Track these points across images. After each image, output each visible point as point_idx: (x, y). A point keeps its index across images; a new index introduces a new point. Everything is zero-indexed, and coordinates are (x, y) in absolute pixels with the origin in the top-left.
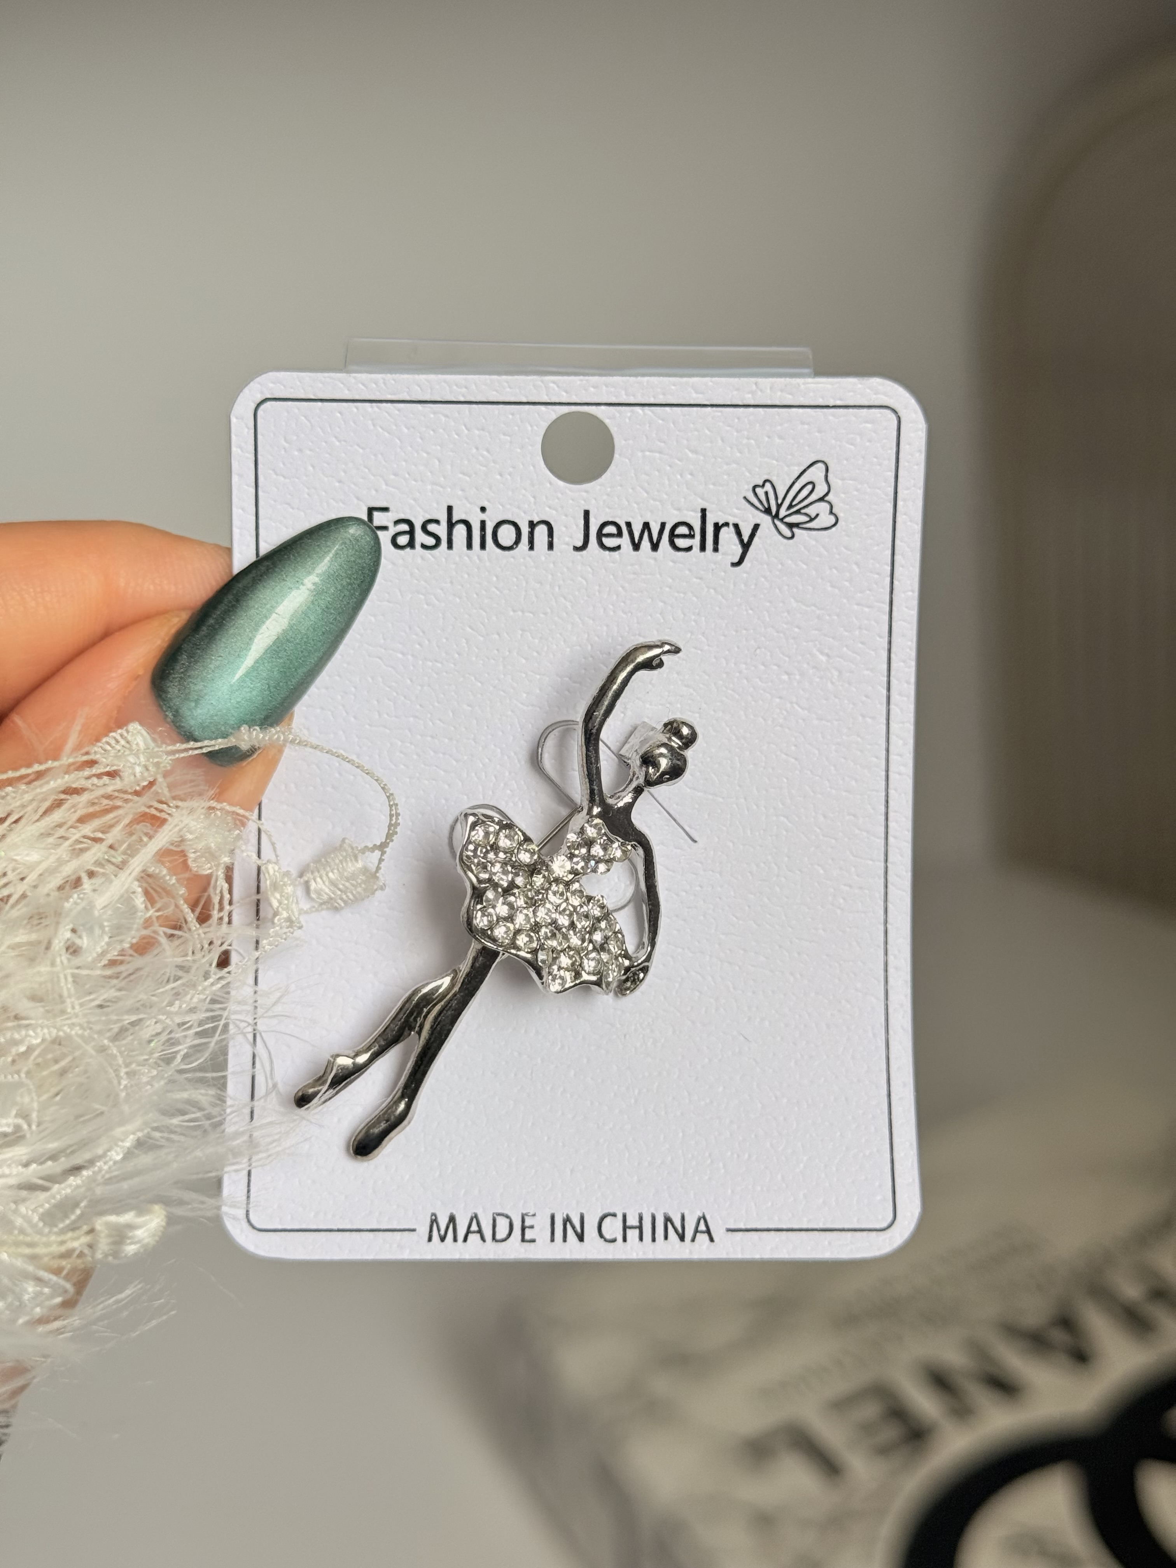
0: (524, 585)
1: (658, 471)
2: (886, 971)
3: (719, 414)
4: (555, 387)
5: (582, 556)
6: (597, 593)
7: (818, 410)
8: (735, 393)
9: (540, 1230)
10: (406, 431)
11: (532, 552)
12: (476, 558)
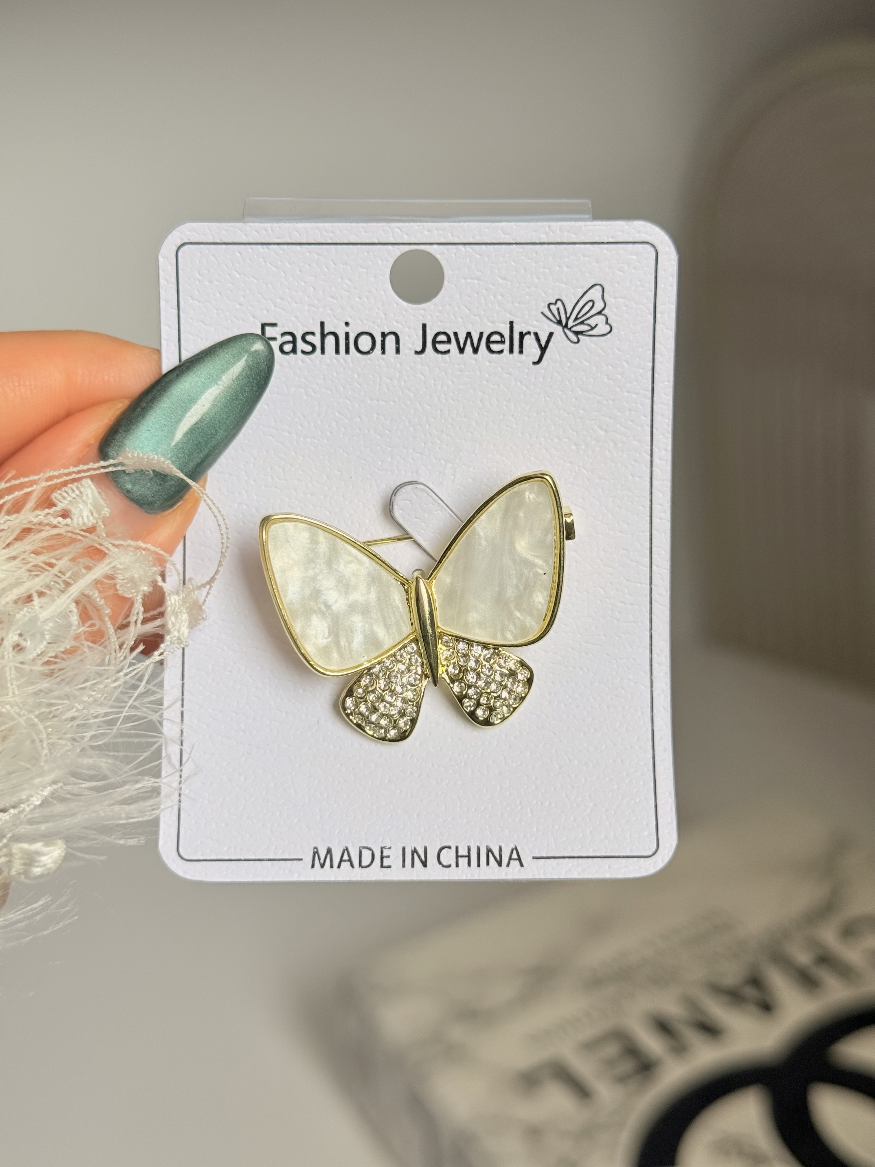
0: (378, 379)
1: (477, 293)
2: (651, 666)
3: (522, 250)
4: (399, 231)
5: (421, 358)
6: (433, 386)
7: (596, 246)
8: (533, 234)
9: (394, 859)
10: (289, 266)
11: (384, 356)
12: (342, 361)
